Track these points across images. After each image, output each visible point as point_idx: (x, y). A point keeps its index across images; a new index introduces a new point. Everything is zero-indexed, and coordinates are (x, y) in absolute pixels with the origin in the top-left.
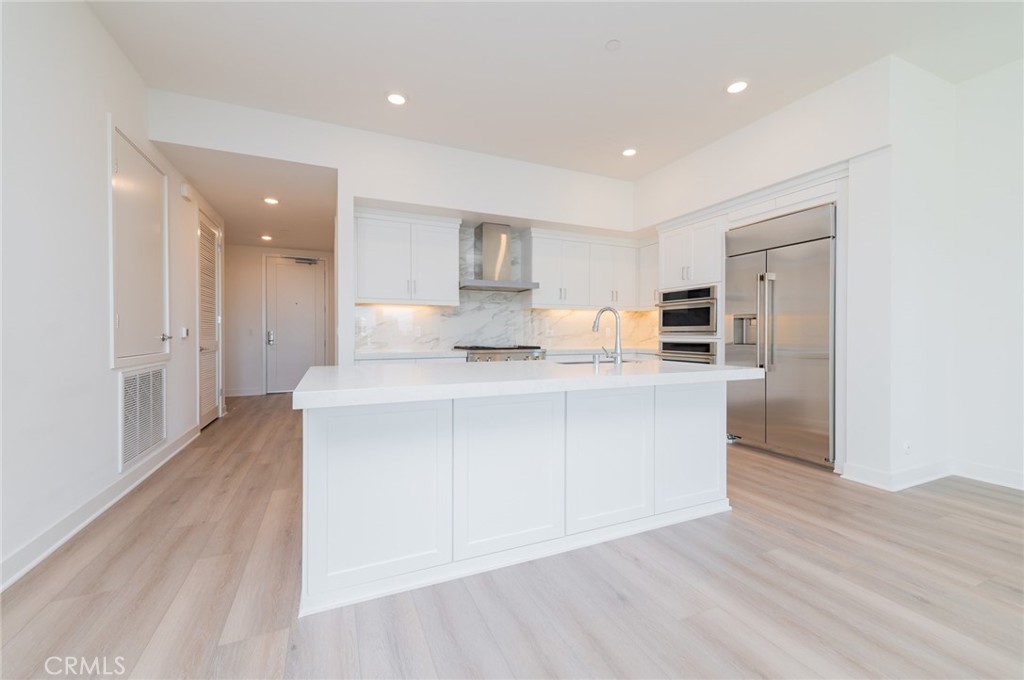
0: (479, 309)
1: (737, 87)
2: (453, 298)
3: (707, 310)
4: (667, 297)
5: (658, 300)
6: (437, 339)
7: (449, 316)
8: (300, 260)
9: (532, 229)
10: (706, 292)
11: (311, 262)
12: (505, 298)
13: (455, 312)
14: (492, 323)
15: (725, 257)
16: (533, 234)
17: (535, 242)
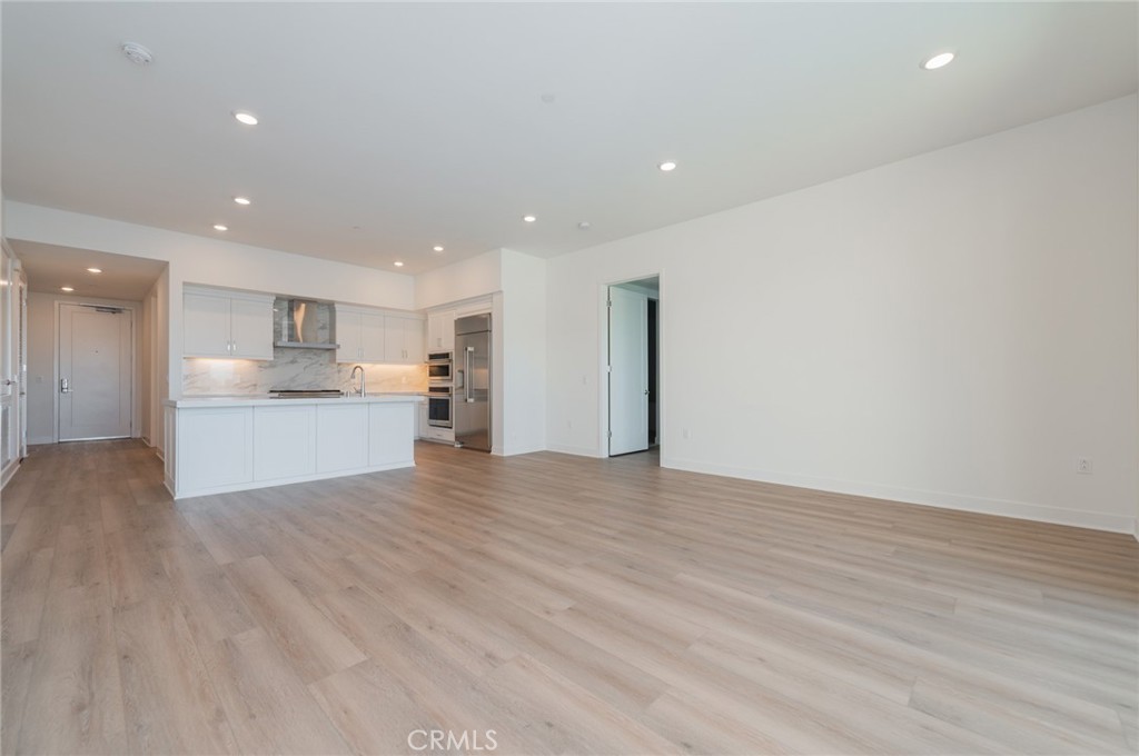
0: (293, 362)
1: (438, 249)
2: (269, 355)
3: (447, 367)
4: (432, 357)
5: (427, 359)
6: (255, 385)
7: (266, 368)
8: (99, 309)
9: (336, 306)
10: (446, 356)
11: (114, 311)
12: (315, 354)
13: (272, 365)
14: (302, 373)
15: (453, 335)
16: (337, 309)
17: (338, 314)
